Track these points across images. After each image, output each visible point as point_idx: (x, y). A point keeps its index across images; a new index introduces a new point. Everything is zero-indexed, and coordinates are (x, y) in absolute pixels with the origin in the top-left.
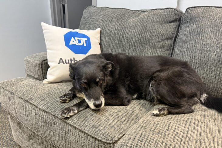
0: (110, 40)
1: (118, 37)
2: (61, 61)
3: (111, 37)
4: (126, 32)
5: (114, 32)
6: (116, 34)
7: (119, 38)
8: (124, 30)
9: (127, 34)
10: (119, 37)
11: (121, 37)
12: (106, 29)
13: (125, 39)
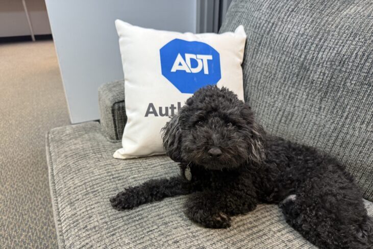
0: (279, 61)
1: (300, 56)
2: (151, 110)
3: (283, 54)
4: (326, 44)
5: (292, 41)
6: (296, 48)
7: (302, 59)
8: (321, 39)
9: (327, 50)
10: (303, 56)
11: (309, 57)
12: (274, 31)
13: (318, 65)
